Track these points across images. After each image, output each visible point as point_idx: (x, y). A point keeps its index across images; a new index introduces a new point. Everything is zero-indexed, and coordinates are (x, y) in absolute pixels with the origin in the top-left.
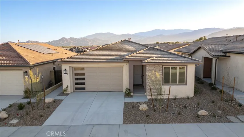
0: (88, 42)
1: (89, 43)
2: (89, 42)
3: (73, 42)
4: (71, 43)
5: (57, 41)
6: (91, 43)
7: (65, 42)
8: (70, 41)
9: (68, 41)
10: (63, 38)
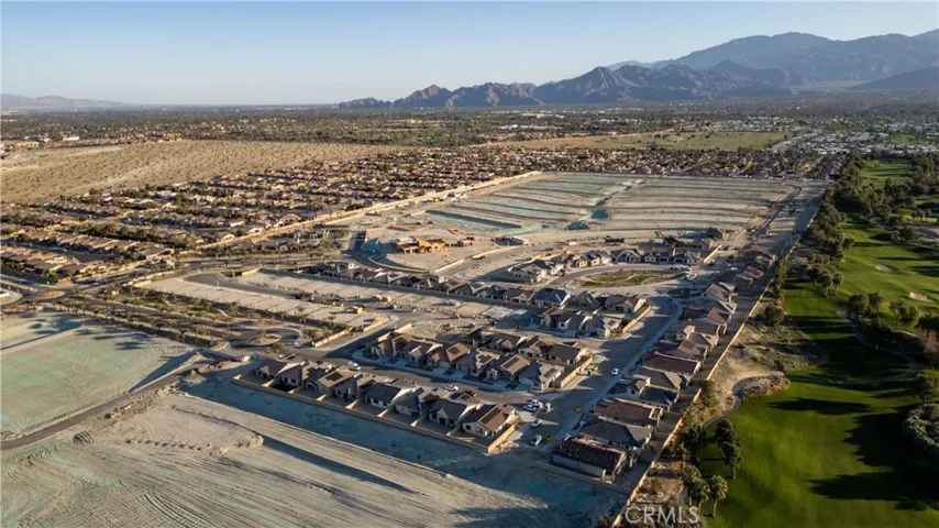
0: (692, 85)
1: (695, 86)
2: (698, 83)
3: (632, 84)
4: (623, 88)
5: (576, 80)
6: (704, 89)
7: (603, 86)
8: (622, 79)
9: (614, 80)
10: (597, 69)
